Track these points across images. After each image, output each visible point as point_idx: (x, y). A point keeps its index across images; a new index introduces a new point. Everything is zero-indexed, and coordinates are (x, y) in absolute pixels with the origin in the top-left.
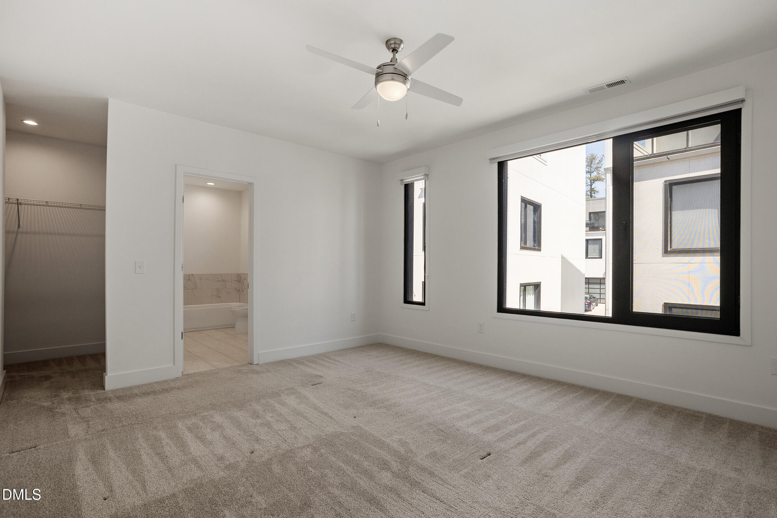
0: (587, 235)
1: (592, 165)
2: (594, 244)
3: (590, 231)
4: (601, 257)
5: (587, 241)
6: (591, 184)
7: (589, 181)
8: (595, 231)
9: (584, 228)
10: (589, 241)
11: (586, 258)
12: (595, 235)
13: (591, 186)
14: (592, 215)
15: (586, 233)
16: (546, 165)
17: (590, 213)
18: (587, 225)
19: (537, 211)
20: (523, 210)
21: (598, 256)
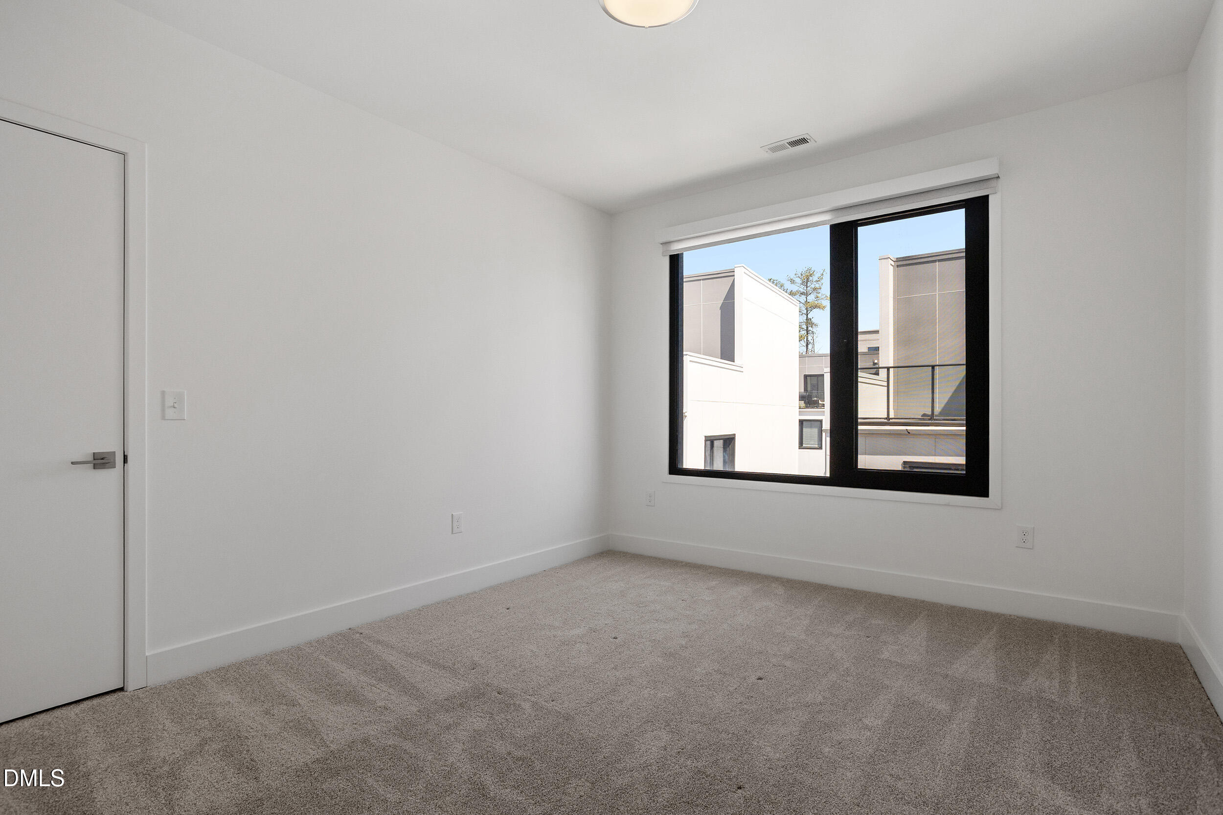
0: (800, 413)
1: (809, 284)
2: (811, 427)
3: (807, 407)
4: (821, 448)
5: (801, 422)
6: (807, 312)
7: (804, 309)
8: (813, 408)
9: (796, 402)
10: (804, 422)
11: (799, 448)
12: (812, 414)
13: (807, 315)
14: (808, 378)
15: (799, 411)
16: (742, 372)
17: (806, 377)
18: (802, 398)
19: (729, 445)
20: (708, 453)
21: (817, 446)
